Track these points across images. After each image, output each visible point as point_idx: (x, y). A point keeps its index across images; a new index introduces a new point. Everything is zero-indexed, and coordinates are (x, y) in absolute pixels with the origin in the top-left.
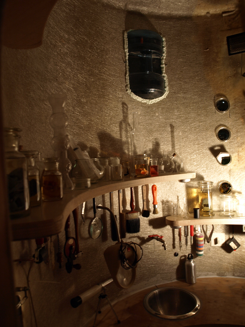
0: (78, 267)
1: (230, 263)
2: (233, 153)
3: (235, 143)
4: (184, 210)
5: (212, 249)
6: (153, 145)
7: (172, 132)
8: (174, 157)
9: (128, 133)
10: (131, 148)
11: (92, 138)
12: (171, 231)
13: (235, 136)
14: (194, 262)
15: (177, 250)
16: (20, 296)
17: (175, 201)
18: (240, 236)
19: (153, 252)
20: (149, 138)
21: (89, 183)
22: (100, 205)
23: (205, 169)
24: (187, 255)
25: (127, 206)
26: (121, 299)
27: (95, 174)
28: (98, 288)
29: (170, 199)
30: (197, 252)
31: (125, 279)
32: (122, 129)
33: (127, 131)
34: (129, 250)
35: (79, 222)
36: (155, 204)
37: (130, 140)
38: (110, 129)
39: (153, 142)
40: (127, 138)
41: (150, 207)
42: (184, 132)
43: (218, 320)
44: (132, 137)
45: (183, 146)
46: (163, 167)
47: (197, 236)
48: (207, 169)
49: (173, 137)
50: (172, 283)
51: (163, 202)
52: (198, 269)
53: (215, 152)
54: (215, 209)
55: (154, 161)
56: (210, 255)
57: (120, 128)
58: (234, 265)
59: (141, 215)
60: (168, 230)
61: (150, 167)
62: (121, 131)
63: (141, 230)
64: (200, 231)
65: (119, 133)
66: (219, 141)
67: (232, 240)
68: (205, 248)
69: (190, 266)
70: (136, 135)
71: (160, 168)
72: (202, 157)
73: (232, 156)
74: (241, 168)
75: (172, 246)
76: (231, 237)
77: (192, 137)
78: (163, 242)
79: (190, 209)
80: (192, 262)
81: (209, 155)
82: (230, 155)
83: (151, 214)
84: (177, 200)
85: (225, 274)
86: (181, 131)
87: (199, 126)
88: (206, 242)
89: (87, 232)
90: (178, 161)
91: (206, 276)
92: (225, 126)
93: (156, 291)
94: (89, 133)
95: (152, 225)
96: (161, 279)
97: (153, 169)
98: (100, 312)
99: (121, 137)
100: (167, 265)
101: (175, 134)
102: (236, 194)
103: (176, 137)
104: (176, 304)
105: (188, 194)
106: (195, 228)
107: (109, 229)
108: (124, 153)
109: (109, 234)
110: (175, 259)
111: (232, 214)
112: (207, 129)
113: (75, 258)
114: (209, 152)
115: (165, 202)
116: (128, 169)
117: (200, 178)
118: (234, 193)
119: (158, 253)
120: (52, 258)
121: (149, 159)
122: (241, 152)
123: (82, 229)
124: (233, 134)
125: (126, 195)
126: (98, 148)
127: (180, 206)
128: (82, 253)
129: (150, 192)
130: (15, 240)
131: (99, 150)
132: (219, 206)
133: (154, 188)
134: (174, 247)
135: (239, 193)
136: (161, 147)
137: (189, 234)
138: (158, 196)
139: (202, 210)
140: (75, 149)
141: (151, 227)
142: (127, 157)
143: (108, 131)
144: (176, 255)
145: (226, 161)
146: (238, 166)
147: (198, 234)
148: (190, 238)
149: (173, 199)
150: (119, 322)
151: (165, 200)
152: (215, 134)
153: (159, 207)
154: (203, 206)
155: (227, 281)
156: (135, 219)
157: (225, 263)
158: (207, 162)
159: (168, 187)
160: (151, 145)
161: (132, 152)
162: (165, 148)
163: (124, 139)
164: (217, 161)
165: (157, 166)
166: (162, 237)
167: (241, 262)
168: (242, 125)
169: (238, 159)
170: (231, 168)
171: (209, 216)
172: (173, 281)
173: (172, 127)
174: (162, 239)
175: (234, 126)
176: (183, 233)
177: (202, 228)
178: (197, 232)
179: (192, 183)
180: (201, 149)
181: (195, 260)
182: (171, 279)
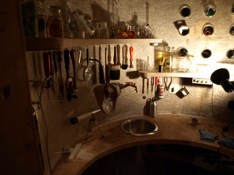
0: (75, 97)
1: (180, 105)
2: (191, 27)
3: (193, 19)
4: (152, 67)
5: (169, 95)
6: (132, 17)
7: (147, 8)
8: (147, 27)
9: (114, 6)
10: (116, 18)
11: (87, 7)
12: (142, 81)
13: (194, 14)
14: (156, 103)
15: (145, 94)
16: (35, 108)
17: (146, 60)
18: (190, 87)
19: (129, 95)
20: (129, 11)
21: (84, 35)
22: (92, 58)
23: (169, 38)
24: (152, 98)
25: (111, 61)
26: (105, 124)
27: (88, 32)
28: (89, 114)
29: (142, 59)
30: (159, 97)
31: (108, 107)
32: (110, 3)
33: (113, 5)
34: (111, 89)
35: (76, 68)
36: (131, 60)
37: (115, 12)
38: (101, 2)
39: (132, 15)
40: (113, 10)
41: (128, 63)
42: (156, 9)
43: (169, 137)
44: (117, 9)
45: (155, 20)
46: (139, 33)
47: (160, 86)
48: (171, 38)
49: (147, 12)
50: (140, 116)
51: (137, 60)
52: (158, 108)
53: (178, 25)
54: (174, 67)
55: (132, 27)
56: (168, 99)
57: (108, 2)
58: (183, 107)
59: (121, 68)
60: (140, 80)
61: (129, 32)
62: (108, 4)
63: (121, 79)
64: (162, 82)
65: (107, 6)
66: (181, 17)
67: (184, 89)
68: (164, 94)
69: (153, 106)
70: (120, 8)
71: (137, 33)
72: (168, 29)
73: (190, 29)
74: (196, 38)
75: (142, 92)
76: (183, 87)
77: (162, 13)
78: (136, 87)
79: (156, 66)
80: (155, 103)
81: (174, 28)
82: (189, 28)
83: (128, 68)
84: (147, 60)
85: (177, 112)
86: (154, 8)
87: (168, 5)
88: (166, 90)
89: (82, 76)
90: (150, 30)
91: (164, 113)
92: (187, 5)
93: (129, 121)
94: (84, 3)
95: (129, 76)
96: (133, 114)
97: (131, 34)
98: (90, 131)
99: (109, 9)
100: (137, 104)
101: (149, 10)
102: (190, 58)
103: (149, 12)
104: (142, 129)
105: (156, 55)
106: (159, 80)
107: (98, 76)
108: (111, 22)
109: (98, 80)
110: (144, 101)
111: (186, 70)
112: (174, 8)
113: (73, 92)
114: (173, 25)
115: (139, 61)
116: (113, 33)
117: (165, 44)
118: (188, 56)
119: (131, 95)
120: (57, 88)
121: (129, 25)
122: (197, 26)
123: (79, 73)
124: (193, 12)
125: (111, 53)
126: (91, 16)
127: (149, 64)
128: (79, 90)
129: (129, 52)
130: (28, 50)
131: (92, 17)
132: (177, 65)
133: (131, 49)
134: (143, 92)
135: (193, 56)
136: (138, 19)
137: (154, 84)
138: (134, 56)
139: (165, 67)
140: (74, 13)
141: (128, 77)
142: (113, 25)
143: (99, 3)
144: (144, 98)
145: (185, 33)
146: (193, 37)
147: (160, 84)
148: (155, 87)
149: (144, 59)
150: (103, 136)
151: (139, 59)
152: (179, 11)
153: (134, 63)
154: (166, 64)
155: (178, 116)
156: (117, 70)
157: (178, 105)
158: (172, 33)
159: (142, 50)
160: (131, 17)
161: (117, 21)
162: (141, 20)
163: (111, 11)
164: (178, 33)
165: (134, 32)
166: (135, 84)
167: (188, 105)
168: (200, 5)
169: (194, 31)
170: (189, 38)
171: (170, 71)
172: (141, 115)
173: (147, 4)
174: (135, 85)
175: (194, 6)
176: (150, 83)
177: (163, 80)
178: (160, 83)
179: (159, 47)
180: (168, 23)
181: (157, 102)
182: (140, 114)
